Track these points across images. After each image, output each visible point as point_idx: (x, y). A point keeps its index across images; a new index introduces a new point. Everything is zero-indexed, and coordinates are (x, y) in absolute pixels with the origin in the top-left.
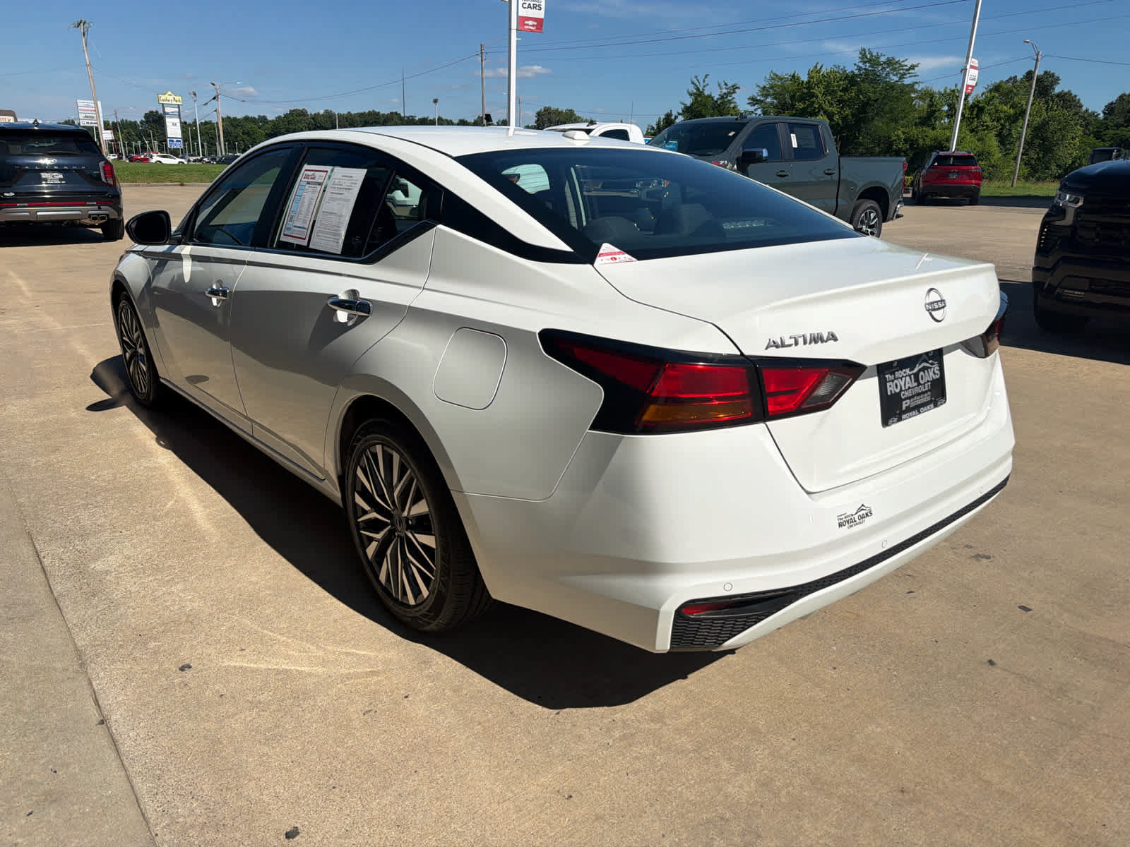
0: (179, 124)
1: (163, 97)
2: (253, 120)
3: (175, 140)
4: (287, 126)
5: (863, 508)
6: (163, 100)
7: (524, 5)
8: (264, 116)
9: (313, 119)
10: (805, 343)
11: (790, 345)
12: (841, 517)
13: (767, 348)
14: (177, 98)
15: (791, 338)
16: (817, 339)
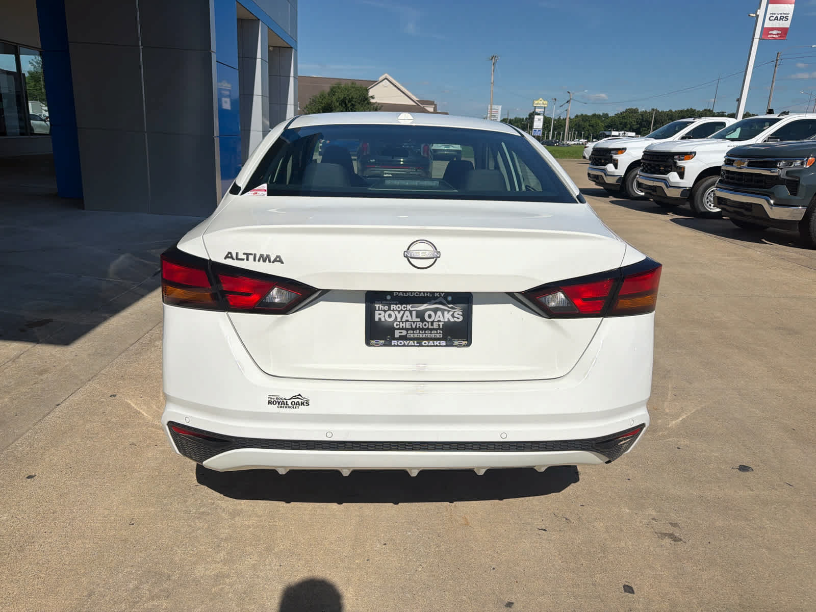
0: (542, 120)
1: (536, 102)
2: (598, 117)
3: (537, 130)
4: (621, 120)
5: (299, 397)
6: (536, 104)
7: (771, 18)
8: (606, 114)
9: (642, 115)
10: (255, 260)
11: (243, 259)
12: (273, 397)
13: (225, 258)
14: (545, 102)
15: (244, 254)
16: (265, 258)
